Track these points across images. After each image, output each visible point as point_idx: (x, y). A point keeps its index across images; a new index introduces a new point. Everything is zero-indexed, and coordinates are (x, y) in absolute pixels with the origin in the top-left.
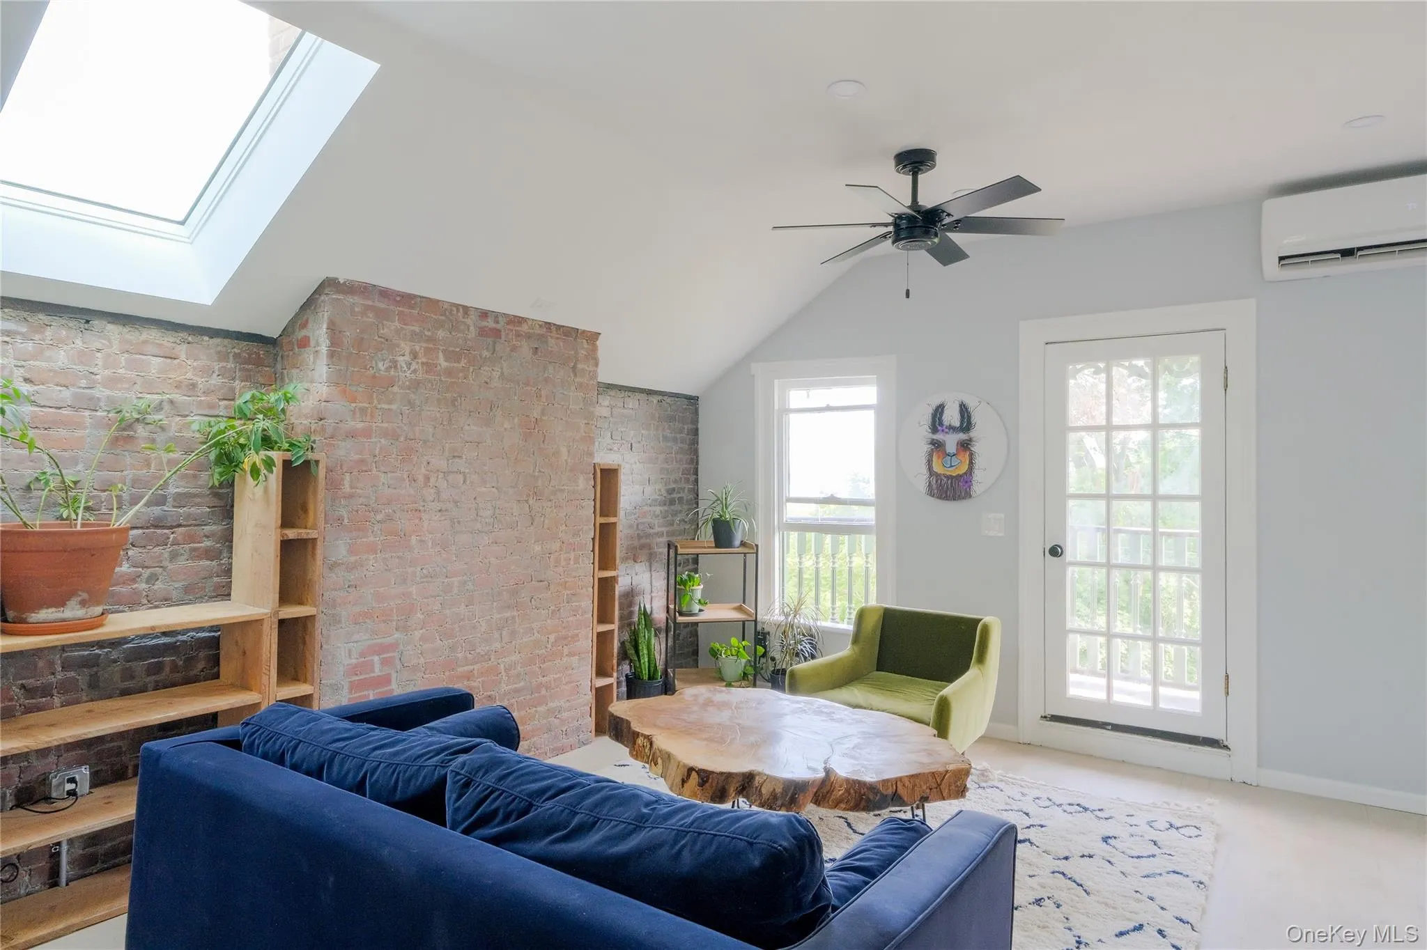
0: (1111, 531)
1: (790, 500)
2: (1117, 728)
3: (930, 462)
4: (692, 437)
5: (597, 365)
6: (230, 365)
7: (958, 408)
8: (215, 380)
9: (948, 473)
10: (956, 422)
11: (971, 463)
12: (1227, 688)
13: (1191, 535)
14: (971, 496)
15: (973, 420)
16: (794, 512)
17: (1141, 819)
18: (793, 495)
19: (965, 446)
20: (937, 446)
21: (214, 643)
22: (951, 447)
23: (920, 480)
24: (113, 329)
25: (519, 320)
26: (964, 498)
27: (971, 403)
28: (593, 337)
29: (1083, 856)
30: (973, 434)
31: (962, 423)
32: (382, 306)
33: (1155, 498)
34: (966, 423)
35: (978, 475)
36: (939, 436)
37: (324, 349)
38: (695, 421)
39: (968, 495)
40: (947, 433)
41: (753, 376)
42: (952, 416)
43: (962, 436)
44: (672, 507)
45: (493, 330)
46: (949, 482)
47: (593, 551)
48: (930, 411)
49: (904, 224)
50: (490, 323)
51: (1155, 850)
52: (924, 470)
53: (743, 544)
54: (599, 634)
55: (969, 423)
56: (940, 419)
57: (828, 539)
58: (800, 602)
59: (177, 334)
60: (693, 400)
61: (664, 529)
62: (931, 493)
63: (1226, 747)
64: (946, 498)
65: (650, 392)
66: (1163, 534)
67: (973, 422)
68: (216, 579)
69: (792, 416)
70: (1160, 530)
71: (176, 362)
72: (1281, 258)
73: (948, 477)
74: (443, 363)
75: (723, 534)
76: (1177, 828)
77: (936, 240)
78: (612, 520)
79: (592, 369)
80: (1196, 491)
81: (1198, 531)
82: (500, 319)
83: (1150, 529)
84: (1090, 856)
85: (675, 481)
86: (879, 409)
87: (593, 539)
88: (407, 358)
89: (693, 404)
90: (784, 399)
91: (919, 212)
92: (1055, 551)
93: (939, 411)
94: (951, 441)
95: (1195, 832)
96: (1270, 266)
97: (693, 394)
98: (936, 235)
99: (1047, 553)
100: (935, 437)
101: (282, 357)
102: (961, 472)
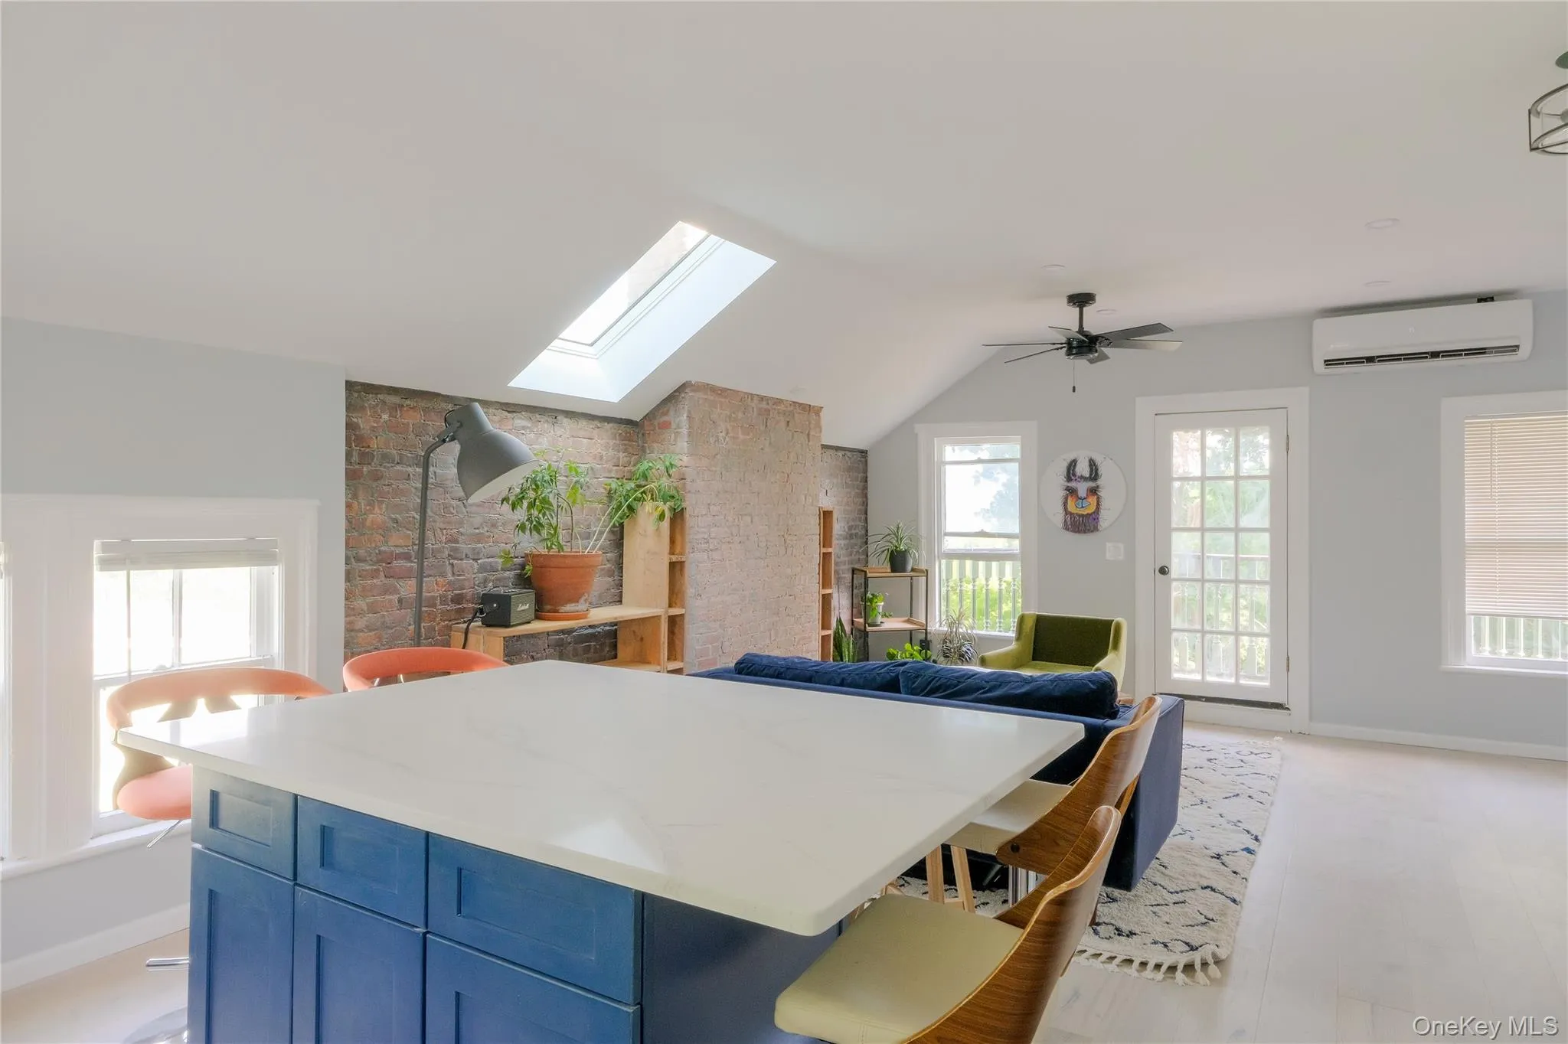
0: (1205, 557)
1: (946, 534)
2: (1209, 699)
3: (1065, 504)
4: (862, 484)
5: (821, 432)
6: (618, 442)
7: (1087, 464)
8: (611, 453)
9: (1081, 512)
10: (1087, 474)
11: (1098, 504)
12: (1288, 666)
13: (1262, 559)
14: (1098, 530)
15: (1099, 473)
16: (951, 544)
17: (1232, 751)
18: (949, 529)
19: (1093, 491)
20: (1072, 492)
21: (614, 634)
22: (1082, 492)
23: (1058, 518)
24: (566, 421)
25: (779, 401)
26: (1092, 531)
27: (1098, 459)
28: (818, 411)
29: (1196, 768)
30: (1099, 482)
31: (1091, 475)
32: (712, 398)
33: (1237, 530)
34: (1094, 473)
35: (1103, 513)
36: (1073, 484)
37: (684, 431)
38: (865, 471)
39: (1095, 529)
40: (1079, 482)
41: (917, 434)
42: (1083, 469)
43: (1091, 484)
44: (852, 541)
45: (766, 410)
46: (1081, 519)
47: (819, 574)
48: (1065, 465)
49: (1075, 344)
50: (764, 405)
51: (1243, 764)
52: (1061, 510)
53: (913, 570)
54: (823, 637)
55: (1097, 474)
56: (1074, 470)
57: (982, 564)
58: (961, 615)
59: (593, 422)
60: (863, 453)
61: (846, 559)
62: (1066, 528)
63: (1288, 709)
64: (1079, 532)
65: (837, 449)
66: (1243, 559)
67: (1100, 474)
68: (613, 590)
69: (948, 467)
70: (1241, 556)
71: (594, 441)
72: (1325, 361)
73: (1079, 516)
74: (741, 437)
75: (897, 561)
76: (1256, 754)
77: (1096, 355)
78: (830, 550)
79: (818, 435)
80: (1266, 524)
81: (1267, 556)
82: (769, 402)
83: (1233, 556)
84: (1201, 768)
85: (853, 520)
86: (1023, 462)
87: (819, 564)
88: (723, 434)
89: (863, 457)
90: (941, 453)
91: (1086, 336)
92: (1163, 571)
93: (1073, 464)
94: (1082, 488)
95: (1266, 756)
96: (1319, 366)
97: (861, 447)
98: (1096, 351)
99: (1157, 572)
100: (1069, 485)
101: (643, 434)
102: (1090, 512)
